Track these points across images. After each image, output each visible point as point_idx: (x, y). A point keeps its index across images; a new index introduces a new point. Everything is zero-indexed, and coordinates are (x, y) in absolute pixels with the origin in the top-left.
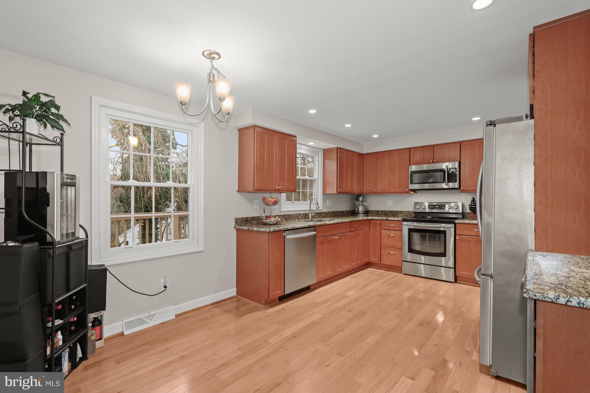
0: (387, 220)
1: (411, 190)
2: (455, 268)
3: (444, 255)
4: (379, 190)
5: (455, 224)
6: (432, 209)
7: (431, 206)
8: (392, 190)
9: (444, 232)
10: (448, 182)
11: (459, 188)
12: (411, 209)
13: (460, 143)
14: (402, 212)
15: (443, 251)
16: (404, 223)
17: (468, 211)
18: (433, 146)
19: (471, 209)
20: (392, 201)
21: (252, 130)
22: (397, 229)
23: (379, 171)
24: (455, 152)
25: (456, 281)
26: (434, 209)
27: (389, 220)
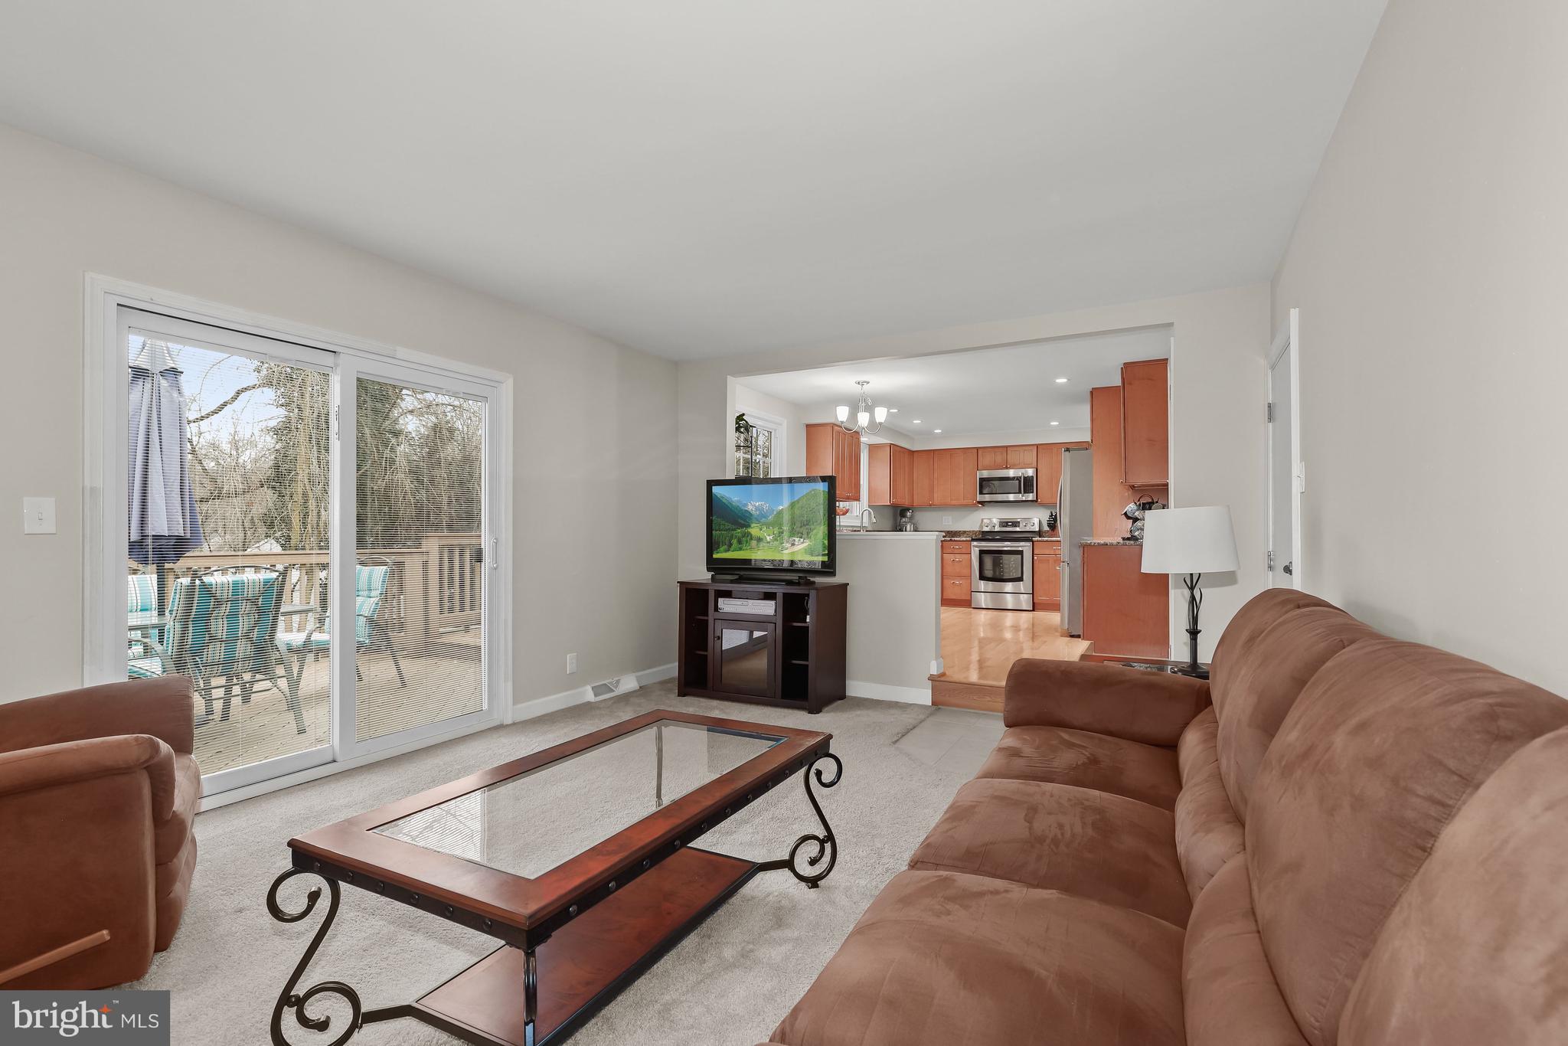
0: (951, 540)
1: (979, 502)
2: (1033, 594)
3: (1020, 579)
4: (936, 502)
5: (1033, 542)
6: (1003, 526)
7: (1004, 524)
8: (954, 502)
9: (1021, 553)
10: (1025, 493)
11: (1037, 501)
12: (977, 529)
13: (1037, 446)
14: (965, 532)
15: (1020, 576)
16: (975, 543)
17: (1046, 528)
18: (1007, 447)
19: (1049, 525)
20: (950, 518)
21: (829, 429)
22: (964, 551)
23: (936, 475)
24: (1031, 456)
25: (1033, 610)
26: (1006, 526)
27: (955, 541)
